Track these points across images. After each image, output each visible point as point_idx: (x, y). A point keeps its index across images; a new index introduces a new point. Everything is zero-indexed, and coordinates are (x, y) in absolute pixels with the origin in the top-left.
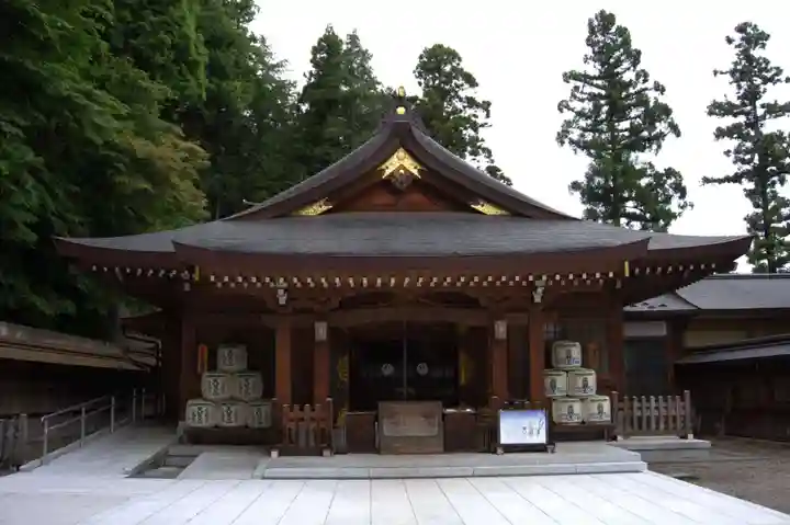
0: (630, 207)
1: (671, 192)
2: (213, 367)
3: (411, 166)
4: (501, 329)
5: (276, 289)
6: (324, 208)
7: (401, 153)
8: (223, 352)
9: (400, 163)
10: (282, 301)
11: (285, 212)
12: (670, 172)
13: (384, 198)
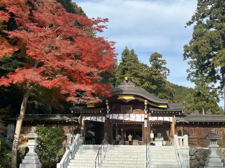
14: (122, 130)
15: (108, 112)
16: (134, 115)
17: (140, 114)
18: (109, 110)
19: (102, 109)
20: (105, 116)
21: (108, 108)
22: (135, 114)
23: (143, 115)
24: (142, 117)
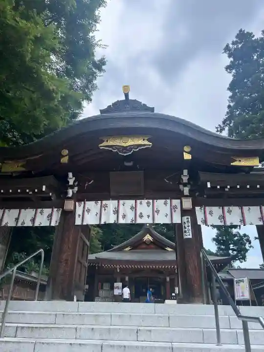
0: (231, 246)
1: (245, 241)
2: (102, 288)
3: (151, 238)
4: (168, 279)
5: (117, 268)
6: (130, 249)
7: (148, 235)
8: (104, 284)
9: (148, 237)
10: (118, 271)
11: (120, 250)
12: (245, 235)
13: (144, 246)
14: (127, 279)
15: (70, 193)
16: (148, 204)
17: (169, 201)
18: (76, 189)
19: (51, 179)
20: (61, 206)
21: (71, 182)
22: (151, 201)
23: (176, 202)
24: (173, 208)
